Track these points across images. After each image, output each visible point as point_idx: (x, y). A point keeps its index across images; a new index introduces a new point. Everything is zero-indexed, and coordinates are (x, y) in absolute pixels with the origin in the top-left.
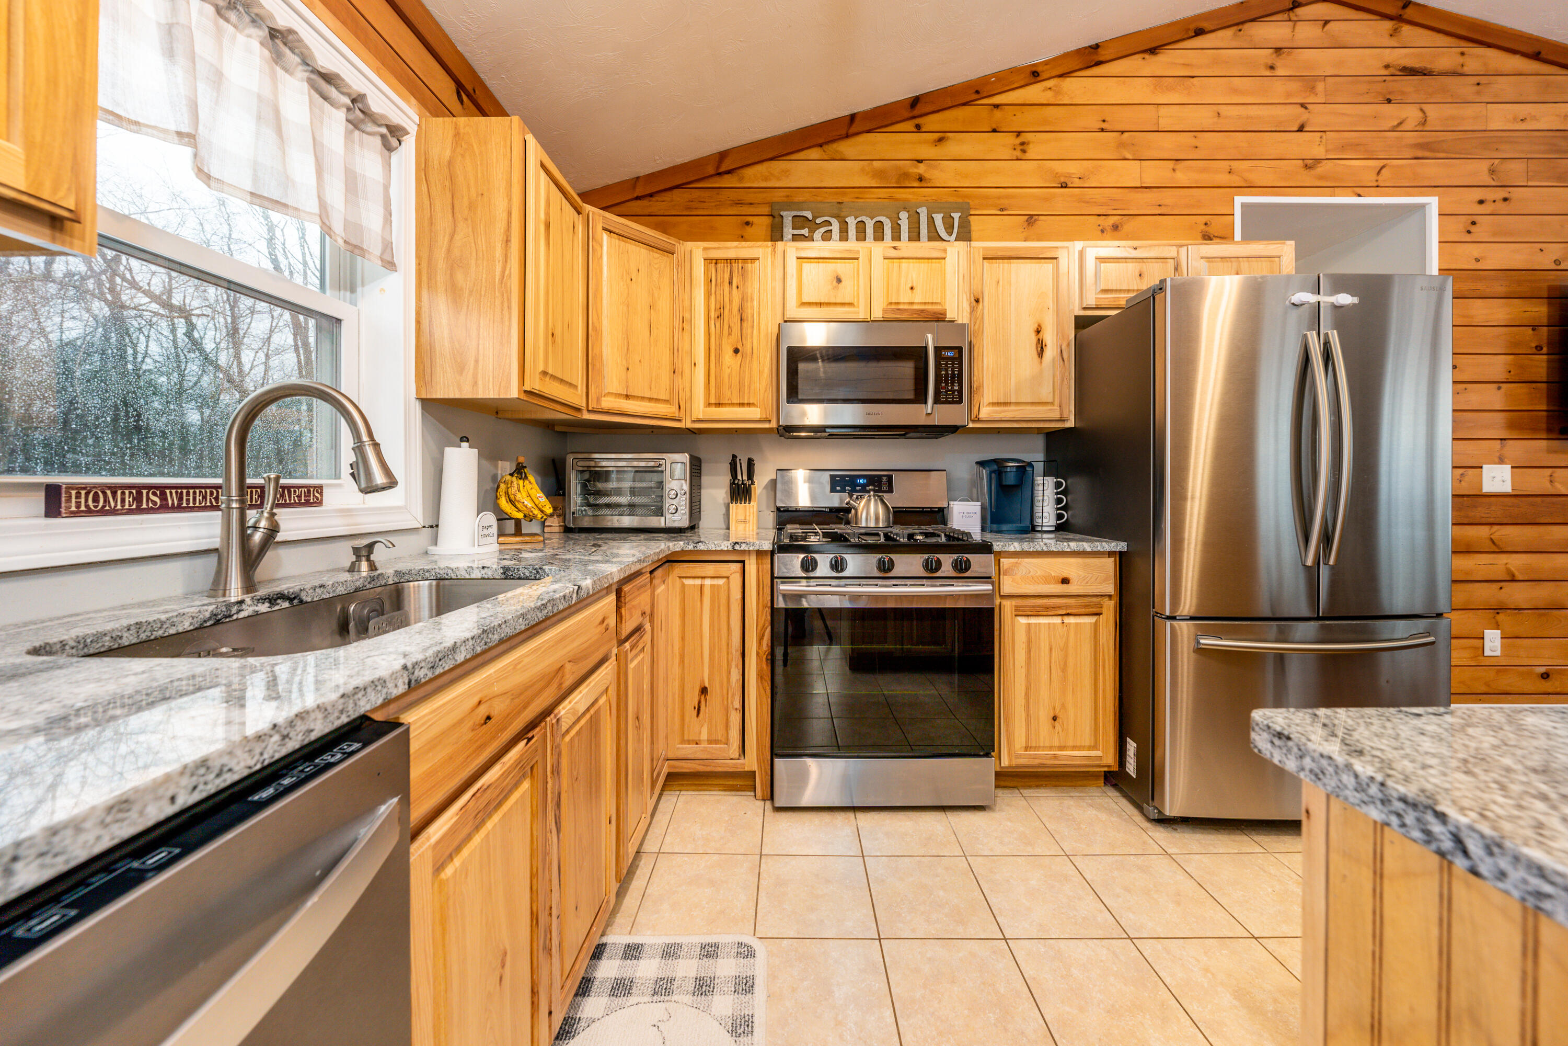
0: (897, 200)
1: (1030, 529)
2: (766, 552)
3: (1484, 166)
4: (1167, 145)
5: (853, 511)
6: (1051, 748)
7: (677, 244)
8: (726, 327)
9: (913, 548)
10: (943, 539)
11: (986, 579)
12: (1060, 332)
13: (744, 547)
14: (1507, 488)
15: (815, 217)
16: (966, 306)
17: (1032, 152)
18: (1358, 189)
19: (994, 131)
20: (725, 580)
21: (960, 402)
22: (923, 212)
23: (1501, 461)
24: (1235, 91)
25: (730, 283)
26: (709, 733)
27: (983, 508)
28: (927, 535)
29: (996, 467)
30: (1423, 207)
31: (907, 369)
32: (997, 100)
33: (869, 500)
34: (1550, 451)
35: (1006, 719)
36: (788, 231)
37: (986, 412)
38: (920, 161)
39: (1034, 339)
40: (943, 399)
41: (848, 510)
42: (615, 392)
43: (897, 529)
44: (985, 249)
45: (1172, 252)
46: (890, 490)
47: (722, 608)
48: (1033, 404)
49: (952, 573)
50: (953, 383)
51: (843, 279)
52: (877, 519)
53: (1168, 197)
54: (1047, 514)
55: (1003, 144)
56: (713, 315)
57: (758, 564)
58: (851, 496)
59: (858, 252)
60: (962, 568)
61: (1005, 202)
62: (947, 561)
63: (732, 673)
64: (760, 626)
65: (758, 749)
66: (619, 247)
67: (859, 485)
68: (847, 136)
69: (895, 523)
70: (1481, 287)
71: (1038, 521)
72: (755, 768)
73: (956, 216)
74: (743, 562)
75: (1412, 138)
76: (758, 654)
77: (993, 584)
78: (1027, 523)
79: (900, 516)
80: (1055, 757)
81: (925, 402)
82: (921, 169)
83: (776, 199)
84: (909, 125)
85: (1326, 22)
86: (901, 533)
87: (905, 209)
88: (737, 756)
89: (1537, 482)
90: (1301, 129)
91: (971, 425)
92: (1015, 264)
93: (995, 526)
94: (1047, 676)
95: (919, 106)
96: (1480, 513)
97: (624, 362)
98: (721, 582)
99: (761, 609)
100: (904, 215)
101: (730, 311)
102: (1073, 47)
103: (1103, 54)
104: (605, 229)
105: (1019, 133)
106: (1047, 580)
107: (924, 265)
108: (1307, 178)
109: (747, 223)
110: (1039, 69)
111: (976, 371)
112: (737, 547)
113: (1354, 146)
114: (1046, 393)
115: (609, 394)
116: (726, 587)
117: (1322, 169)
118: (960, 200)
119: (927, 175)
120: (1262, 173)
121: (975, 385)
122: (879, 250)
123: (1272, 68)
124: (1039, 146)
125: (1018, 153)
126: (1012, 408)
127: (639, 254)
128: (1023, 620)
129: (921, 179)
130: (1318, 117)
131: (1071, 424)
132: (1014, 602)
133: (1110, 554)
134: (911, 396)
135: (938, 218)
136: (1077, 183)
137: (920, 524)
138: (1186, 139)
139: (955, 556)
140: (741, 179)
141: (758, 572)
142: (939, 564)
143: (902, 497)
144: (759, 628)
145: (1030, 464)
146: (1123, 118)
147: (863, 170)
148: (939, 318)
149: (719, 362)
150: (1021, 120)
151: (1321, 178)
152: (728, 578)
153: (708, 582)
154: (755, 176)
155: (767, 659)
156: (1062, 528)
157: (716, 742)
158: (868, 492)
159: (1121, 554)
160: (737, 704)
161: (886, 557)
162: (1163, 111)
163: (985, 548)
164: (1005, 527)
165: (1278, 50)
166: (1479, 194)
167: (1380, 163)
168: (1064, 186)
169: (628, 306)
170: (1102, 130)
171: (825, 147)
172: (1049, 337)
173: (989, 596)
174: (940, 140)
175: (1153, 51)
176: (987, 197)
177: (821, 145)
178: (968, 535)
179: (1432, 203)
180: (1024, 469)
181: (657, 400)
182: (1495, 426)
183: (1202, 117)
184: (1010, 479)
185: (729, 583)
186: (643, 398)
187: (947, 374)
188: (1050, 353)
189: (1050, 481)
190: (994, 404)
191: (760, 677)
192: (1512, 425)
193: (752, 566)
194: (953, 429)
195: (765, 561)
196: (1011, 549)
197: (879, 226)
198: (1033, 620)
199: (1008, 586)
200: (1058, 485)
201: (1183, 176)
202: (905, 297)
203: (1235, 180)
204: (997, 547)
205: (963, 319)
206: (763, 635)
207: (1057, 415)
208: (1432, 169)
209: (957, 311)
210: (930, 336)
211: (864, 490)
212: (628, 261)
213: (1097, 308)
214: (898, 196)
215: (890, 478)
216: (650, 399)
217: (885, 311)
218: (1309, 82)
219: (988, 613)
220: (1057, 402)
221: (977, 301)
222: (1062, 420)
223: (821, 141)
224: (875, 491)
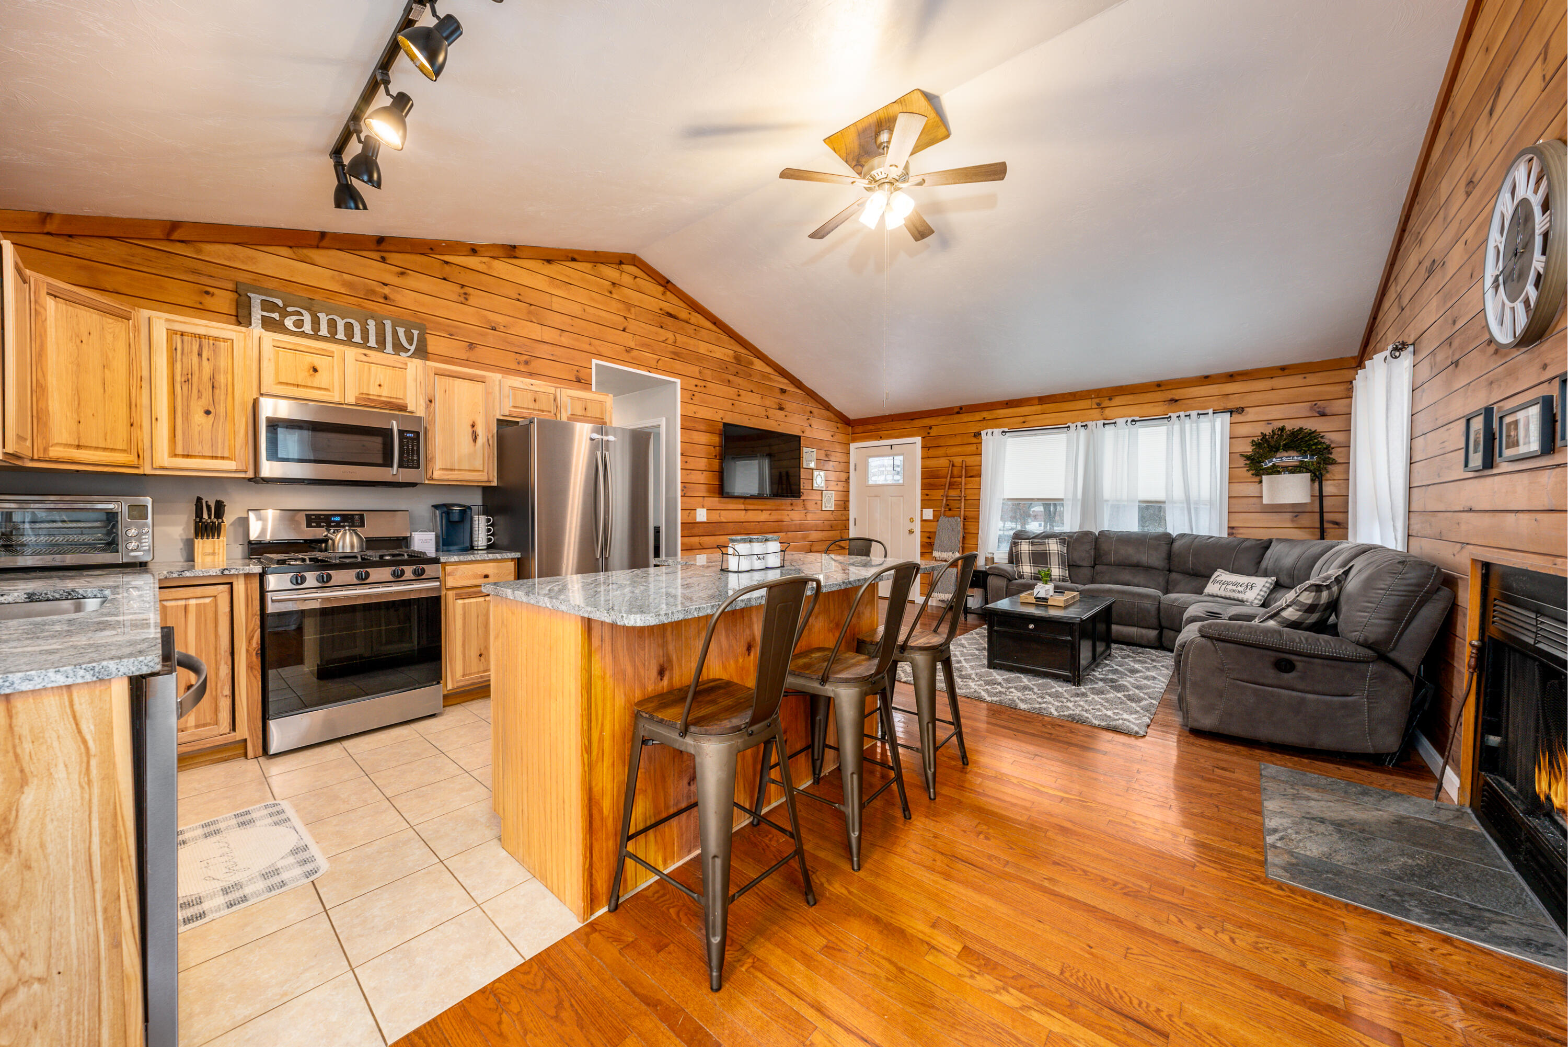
0: (364, 308)
1: (471, 548)
2: (254, 574)
3: (697, 369)
4: (556, 320)
5: (330, 542)
6: (478, 672)
7: (133, 312)
8: (195, 391)
9: (382, 563)
10: (406, 557)
11: (437, 579)
12: (488, 429)
13: (233, 572)
14: (705, 519)
15: (286, 306)
16: (422, 403)
17: (471, 301)
18: (649, 368)
19: (444, 279)
20: (211, 599)
21: (418, 467)
22: (388, 324)
23: (703, 507)
24: (593, 299)
25: (200, 355)
26: (197, 719)
27: (437, 536)
28: (393, 556)
29: (445, 509)
30: (675, 383)
31: (378, 441)
32: (447, 258)
33: (345, 534)
34: (720, 502)
35: (450, 661)
36: (257, 314)
37: (437, 474)
38: (386, 285)
39: (470, 430)
40: (405, 464)
41: (325, 541)
42: (64, 442)
43: (369, 553)
44: (436, 368)
45: (552, 390)
46: (362, 525)
47: (208, 621)
48: (470, 470)
49: (413, 577)
50: (412, 456)
51: (319, 369)
52: (352, 546)
53: (558, 351)
54: (481, 539)
55: (451, 290)
56: (178, 378)
57: (246, 584)
58: (328, 531)
59: (333, 352)
60: (419, 575)
61: (453, 330)
62: (409, 571)
63: (221, 670)
64: (250, 629)
65: (249, 721)
66: (67, 312)
67: (334, 522)
68: (318, 247)
69: (367, 549)
70: (698, 426)
71: (475, 543)
72: (246, 735)
73: (416, 333)
74: (231, 584)
75: (671, 348)
76: (247, 651)
77: (440, 581)
78: (468, 545)
79: (371, 543)
80: (481, 677)
81: (392, 466)
82: (386, 290)
83: (240, 280)
84: (376, 255)
85: (636, 277)
86: (374, 555)
87: (372, 318)
88: (228, 731)
89: (715, 517)
90: (624, 330)
91: (427, 482)
92: (457, 381)
93: (445, 548)
94: (475, 632)
95: (384, 244)
96: (695, 531)
97: (75, 416)
98: (207, 600)
99: (250, 616)
100: (371, 324)
101: (200, 378)
102: (500, 242)
103: (518, 253)
104: (48, 294)
105: (463, 286)
106: (475, 576)
107: (389, 371)
108: (625, 356)
109: (207, 293)
110: (477, 248)
111: (430, 447)
112: (226, 572)
113: (648, 346)
114: (478, 464)
115: (57, 444)
116: (213, 604)
117: (634, 353)
118: (418, 321)
119: (391, 296)
120: (606, 349)
121: (429, 457)
122: (351, 353)
123: (611, 292)
124: (477, 298)
125: (463, 300)
126: (456, 472)
127: (89, 319)
128: (460, 602)
129: (386, 298)
130: (633, 326)
131: (495, 484)
132: (454, 592)
133: (512, 559)
134: (380, 461)
135: (401, 331)
136: (502, 329)
137: (387, 549)
138: (568, 319)
139: (414, 567)
140: (199, 251)
141: (247, 590)
142: (403, 572)
143: (373, 529)
144: (249, 631)
145: (470, 508)
146: (531, 296)
147: (333, 278)
148: (403, 408)
149: (187, 417)
150: (464, 278)
151: (633, 358)
152: (215, 597)
153: (193, 602)
154: (217, 252)
155: (257, 654)
156: (491, 547)
157: (204, 725)
158: (344, 526)
159: (518, 559)
160: (227, 691)
161: (363, 570)
162: (555, 299)
163: (436, 561)
164: (452, 548)
165: (614, 284)
166: (695, 382)
167: (659, 357)
168: (494, 329)
169: (78, 365)
170: (518, 300)
171: (295, 249)
172: (480, 430)
173: (438, 589)
174: (402, 273)
175: (549, 261)
176: (439, 324)
177: (291, 247)
178: (424, 553)
179: (678, 381)
180: (466, 512)
181: (112, 450)
182: (701, 491)
183: (576, 309)
184: (456, 518)
185: (216, 601)
186: (97, 448)
187: (408, 449)
188: (481, 440)
189: (483, 518)
190: (443, 469)
191: (250, 667)
192: (709, 491)
193: (240, 587)
194: (414, 485)
195: (253, 581)
196: (453, 560)
197: (349, 328)
198: (467, 601)
199: (450, 582)
200: (488, 520)
201: (565, 340)
202: (374, 391)
203: (592, 349)
204: (443, 559)
205: (421, 413)
206: (253, 636)
207: (485, 478)
208: (678, 366)
209: (416, 405)
210: (394, 423)
211: (338, 525)
212: (78, 324)
213: (510, 416)
214: (366, 306)
215: (362, 517)
216: (105, 449)
217: (357, 398)
218: (629, 306)
219: (438, 599)
220: (486, 470)
221: (431, 401)
222: (488, 481)
223: (291, 244)
224: (349, 526)
